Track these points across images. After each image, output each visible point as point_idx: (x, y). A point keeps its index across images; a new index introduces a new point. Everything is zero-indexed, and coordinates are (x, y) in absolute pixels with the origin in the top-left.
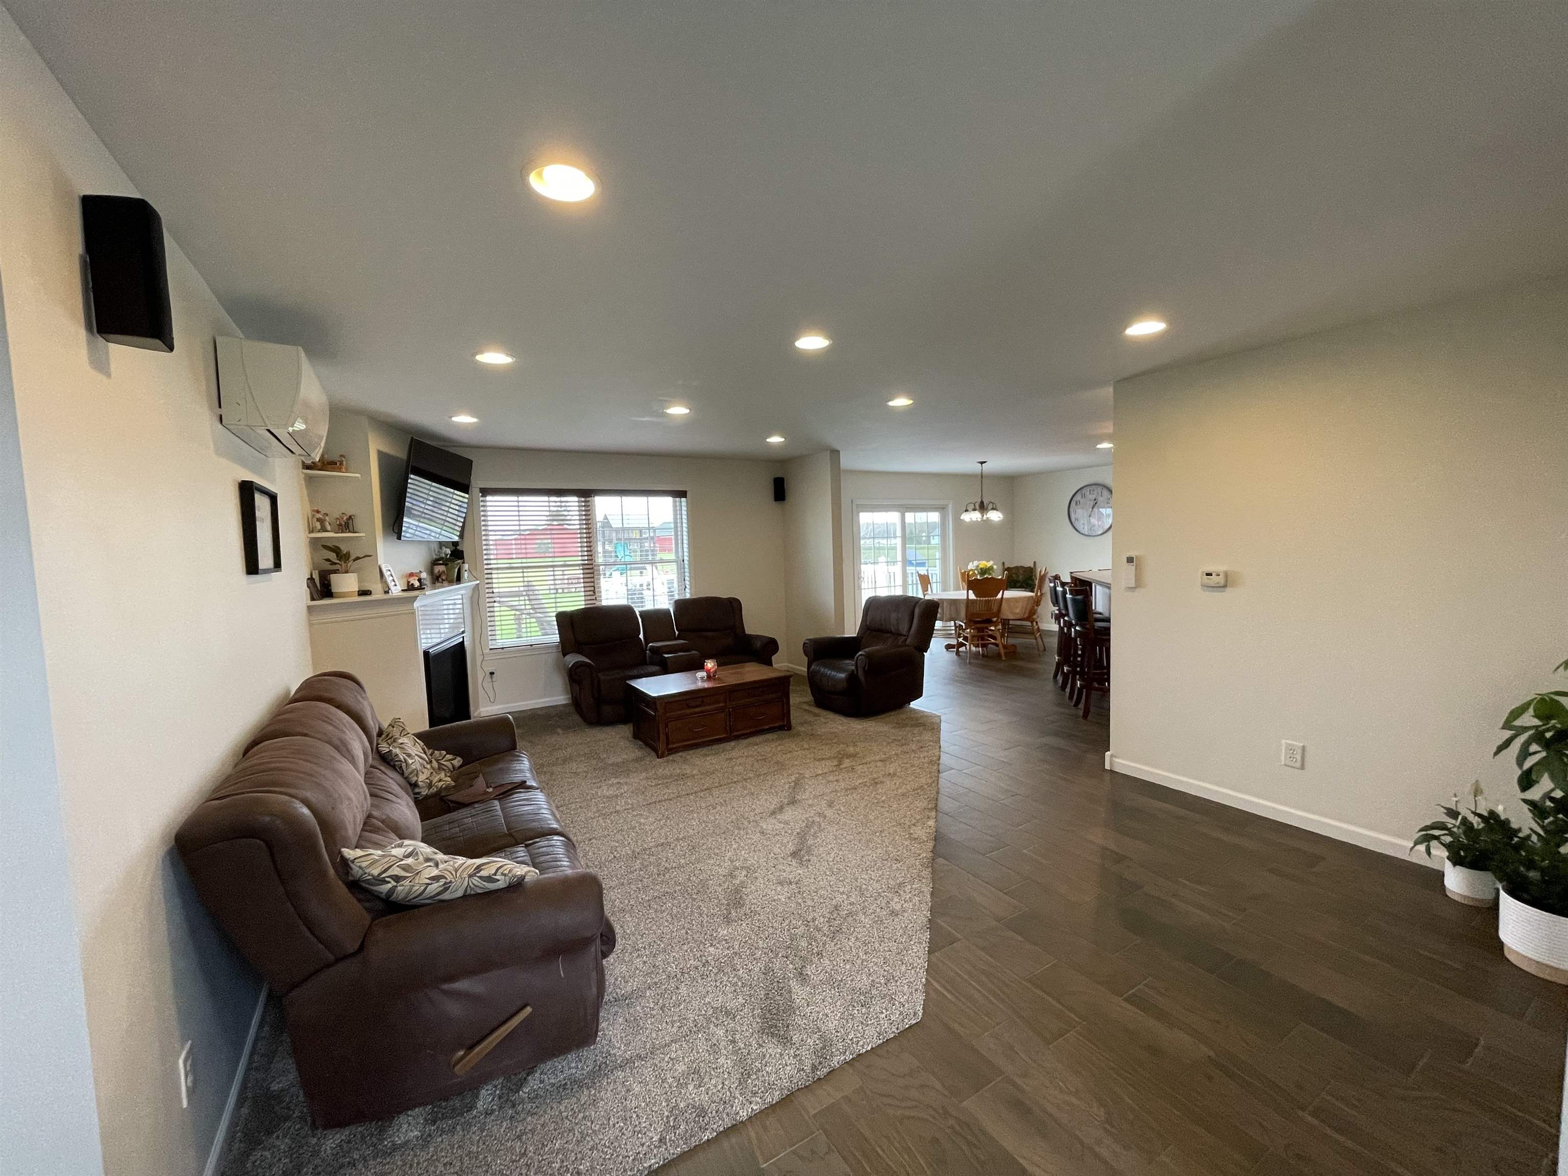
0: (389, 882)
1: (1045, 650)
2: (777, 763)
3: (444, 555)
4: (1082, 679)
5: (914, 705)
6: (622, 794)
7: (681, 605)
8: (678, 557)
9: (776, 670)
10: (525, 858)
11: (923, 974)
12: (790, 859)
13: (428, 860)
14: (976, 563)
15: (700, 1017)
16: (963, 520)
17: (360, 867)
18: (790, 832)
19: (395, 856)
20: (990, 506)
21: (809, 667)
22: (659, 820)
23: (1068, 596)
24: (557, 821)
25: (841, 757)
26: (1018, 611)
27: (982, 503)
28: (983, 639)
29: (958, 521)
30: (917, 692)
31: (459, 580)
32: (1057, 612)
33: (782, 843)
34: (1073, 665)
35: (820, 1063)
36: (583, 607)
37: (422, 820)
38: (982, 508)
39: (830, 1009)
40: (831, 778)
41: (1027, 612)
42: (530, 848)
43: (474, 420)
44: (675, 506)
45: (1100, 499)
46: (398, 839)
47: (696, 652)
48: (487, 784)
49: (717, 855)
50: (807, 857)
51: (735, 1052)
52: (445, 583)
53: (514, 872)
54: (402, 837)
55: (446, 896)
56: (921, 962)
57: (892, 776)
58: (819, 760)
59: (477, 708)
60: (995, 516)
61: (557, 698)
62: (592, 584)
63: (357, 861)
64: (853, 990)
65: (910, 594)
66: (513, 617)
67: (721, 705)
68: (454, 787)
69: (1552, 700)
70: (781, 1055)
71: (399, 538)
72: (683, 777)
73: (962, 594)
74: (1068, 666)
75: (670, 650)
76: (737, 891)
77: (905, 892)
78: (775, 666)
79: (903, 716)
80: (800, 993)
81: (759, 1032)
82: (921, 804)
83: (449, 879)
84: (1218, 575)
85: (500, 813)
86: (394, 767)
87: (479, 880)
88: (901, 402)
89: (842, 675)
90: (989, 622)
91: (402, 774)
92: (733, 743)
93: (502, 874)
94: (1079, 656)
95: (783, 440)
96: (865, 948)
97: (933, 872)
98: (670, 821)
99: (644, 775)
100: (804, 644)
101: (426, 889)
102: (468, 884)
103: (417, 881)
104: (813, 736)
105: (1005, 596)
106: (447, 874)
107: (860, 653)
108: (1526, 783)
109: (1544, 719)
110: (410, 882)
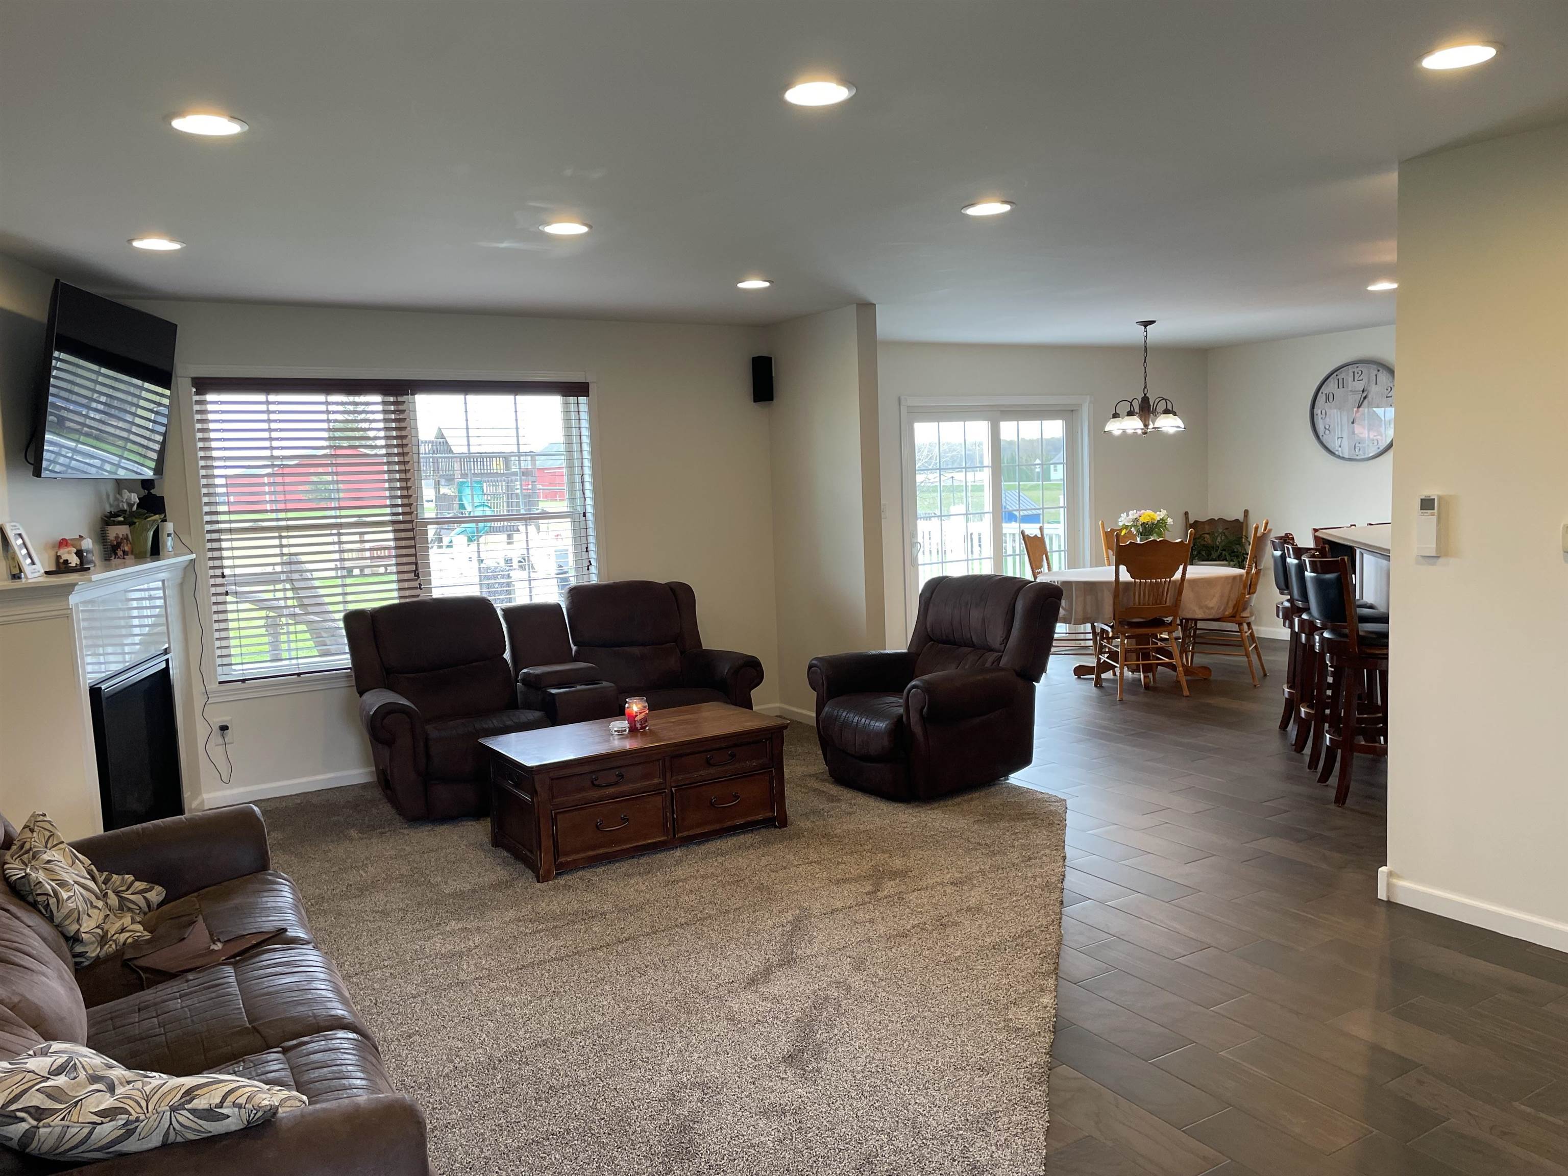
1: (1265, 675)
2: (760, 888)
3: (126, 507)
4: (1335, 730)
5: (1017, 778)
6: (470, 950)
7: (578, 595)
8: (574, 508)
9: (758, 715)
10: (283, 1073)
12: (782, 1068)
13: (94, 1079)
14: (1133, 514)
16: (1109, 433)
18: (783, 1017)
19: (33, 1072)
20: (1161, 407)
21: (818, 714)
22: (540, 998)
23: (1308, 574)
24: (344, 1001)
25: (878, 876)
26: (1214, 603)
27: (1145, 400)
28: (1146, 656)
29: (1100, 437)
30: (1023, 757)
31: (156, 551)
32: (1287, 604)
33: (767, 1038)
34: (1318, 705)
36: (396, 601)
37: (87, 1008)
38: (1146, 410)
40: (860, 916)
41: (1231, 604)
42: (291, 1054)
43: (175, 246)
44: (567, 412)
45: (1374, 390)
46: (41, 1040)
47: (605, 684)
48: (211, 935)
49: (646, 1060)
50: (814, 1065)
52: (129, 559)
53: (256, 1101)
54: (49, 1036)
55: (131, 1145)
57: (975, 911)
58: (837, 882)
59: (197, 792)
60: (1169, 424)
61: (348, 772)
62: (413, 559)
65: (1010, 574)
66: (262, 622)
67: (656, 781)
68: (148, 942)
71: (37, 473)
72: (588, 916)
73: (1105, 573)
74: (1308, 707)
75: (563, 680)
76: (684, 1129)
77: (997, 1129)
78: (754, 708)
79: (997, 801)
82: (1026, 964)
83: (135, 1115)
85: (235, 989)
86: (34, 906)
87: (191, 1117)
88: (990, 209)
90: (1158, 623)
91: (50, 919)
92: (678, 853)
93: (234, 1104)
94: (1330, 686)
95: (767, 284)
97: (1051, 1093)
98: (561, 999)
99: (511, 914)
100: (810, 667)
101: (91, 1133)
102: (171, 1124)
103: (75, 1118)
104: (827, 837)
105: (1188, 576)
106: (130, 1105)
107: (913, 683)
110: (62, 1119)
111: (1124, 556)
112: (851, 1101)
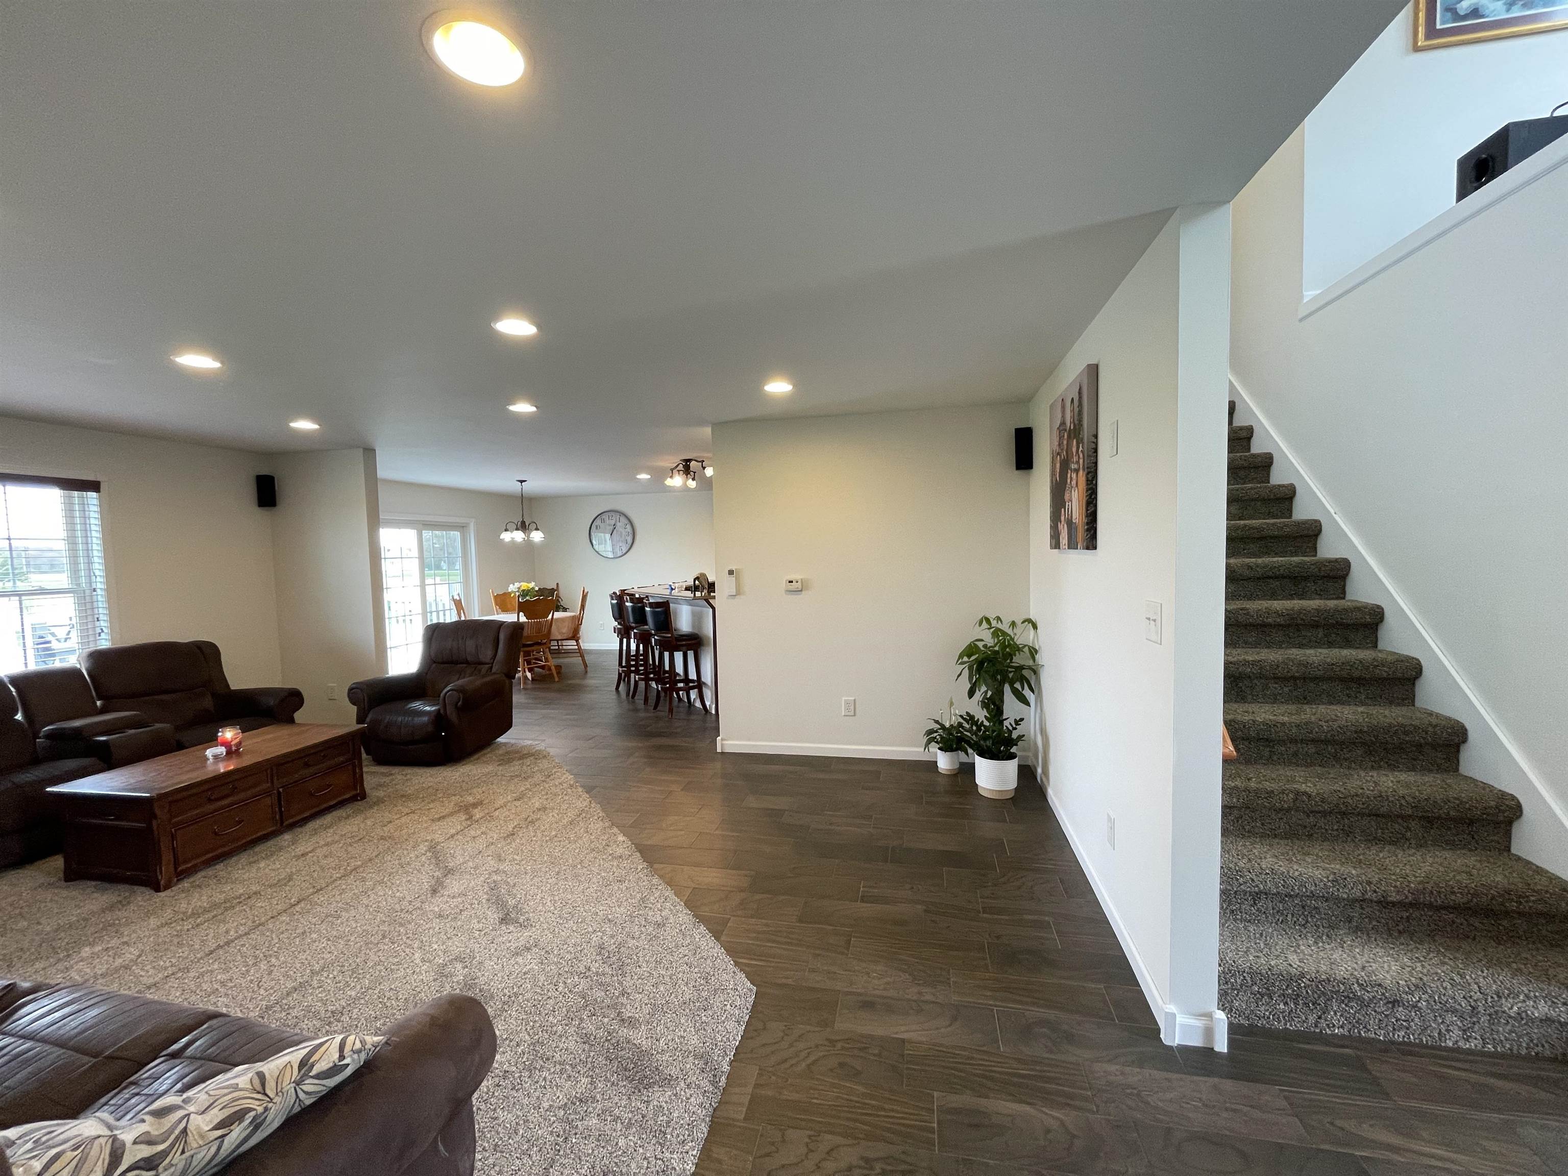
2: (383, 838)
6: (133, 961)
7: (99, 659)
8: (78, 585)
9: (311, 733)
11: (727, 959)
12: (503, 927)
15: (555, 1125)
16: (504, 541)
18: (475, 902)
20: (533, 526)
22: (255, 965)
23: (647, 609)
25: (464, 809)
26: (565, 630)
27: (523, 523)
29: (498, 543)
30: (506, 725)
33: (477, 917)
35: (715, 1076)
38: (523, 527)
39: (680, 1031)
40: (473, 833)
41: (572, 631)
42: (187, 1055)
44: (69, 504)
45: (618, 524)
49: (399, 963)
50: (523, 917)
51: (629, 1126)
56: (718, 950)
57: (543, 809)
58: (439, 819)
60: (537, 536)
64: (685, 1003)
67: (264, 786)
69: (974, 644)
70: (675, 1095)
73: (509, 617)
77: (652, 904)
80: (640, 1037)
81: (633, 1093)
84: (797, 582)
87: (315, 1082)
88: (523, 408)
89: (425, 719)
92: (287, 837)
93: (353, 1051)
95: (317, 427)
96: (662, 966)
97: (661, 877)
99: (153, 922)
100: (350, 690)
101: (219, 1147)
102: (297, 1096)
103: (195, 1145)
104: (405, 797)
105: (555, 617)
106: (246, 1104)
107: (448, 688)
108: (971, 693)
109: (969, 656)
110: (183, 1152)
111: (523, 607)
112: (563, 926)
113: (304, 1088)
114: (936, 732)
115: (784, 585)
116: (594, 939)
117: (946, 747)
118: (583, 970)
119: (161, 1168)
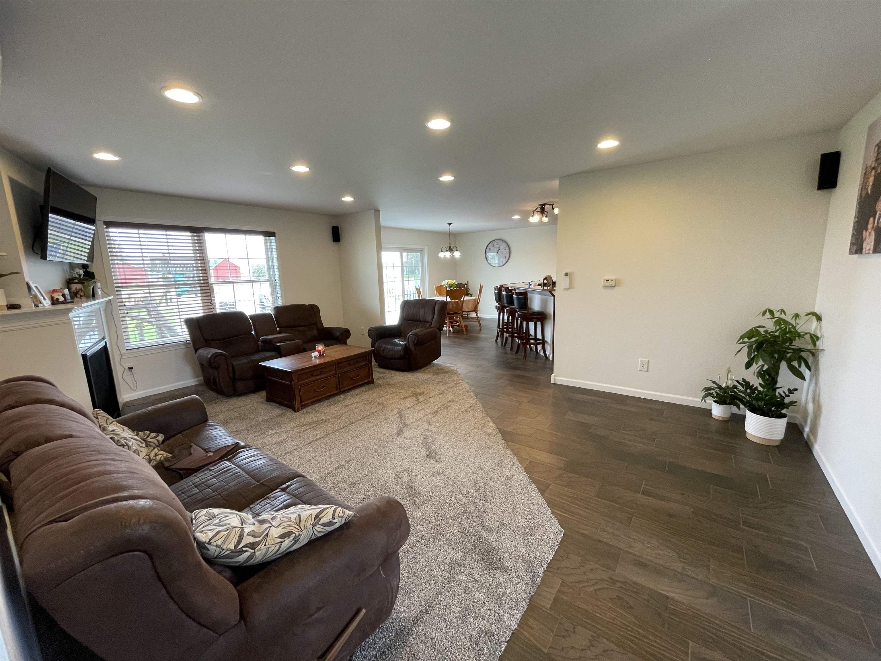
0: (246, 551)
2: (379, 404)
3: (77, 276)
5: (436, 361)
6: (284, 440)
7: (278, 310)
8: (270, 278)
9: (352, 349)
11: (547, 508)
12: (428, 460)
13: (261, 522)
14: (447, 281)
15: (443, 572)
16: (439, 258)
17: (217, 546)
18: (416, 443)
19: (237, 527)
20: (455, 249)
21: (373, 345)
25: (415, 395)
27: (450, 247)
28: (452, 323)
30: (438, 355)
31: (94, 296)
32: (500, 305)
33: (416, 451)
35: (534, 576)
36: (202, 315)
38: (450, 249)
39: (515, 542)
40: (418, 408)
41: (474, 307)
42: (288, 490)
43: (116, 159)
44: (266, 243)
45: (502, 247)
47: (297, 341)
48: (204, 450)
49: (380, 466)
50: (438, 457)
51: (482, 587)
52: (84, 299)
53: (346, 513)
56: (541, 501)
57: (452, 401)
58: (404, 399)
60: (457, 254)
61: (188, 381)
62: (209, 298)
63: (211, 541)
64: (519, 527)
66: (134, 325)
67: (333, 372)
68: (172, 457)
69: (756, 330)
70: (510, 579)
71: (44, 257)
72: (319, 423)
73: (442, 298)
75: (281, 340)
76: (410, 487)
77: (506, 465)
78: (352, 346)
80: (492, 538)
81: (486, 569)
83: (297, 534)
84: (612, 281)
85: (238, 470)
87: (322, 527)
88: (447, 178)
89: (400, 348)
90: (456, 313)
92: (342, 396)
95: (353, 199)
96: (508, 502)
97: (512, 450)
98: (333, 452)
99: (292, 425)
100: (369, 330)
101: (280, 547)
102: (313, 532)
103: (270, 543)
104: (390, 385)
105: (465, 299)
106: (292, 529)
107: (410, 333)
108: (748, 365)
109: (749, 338)
110: (265, 545)
111: (449, 293)
113: (317, 529)
114: (713, 389)
115: (602, 282)
116: (473, 477)
117: (721, 400)
118: (465, 492)
119: (256, 550)
